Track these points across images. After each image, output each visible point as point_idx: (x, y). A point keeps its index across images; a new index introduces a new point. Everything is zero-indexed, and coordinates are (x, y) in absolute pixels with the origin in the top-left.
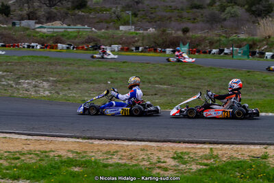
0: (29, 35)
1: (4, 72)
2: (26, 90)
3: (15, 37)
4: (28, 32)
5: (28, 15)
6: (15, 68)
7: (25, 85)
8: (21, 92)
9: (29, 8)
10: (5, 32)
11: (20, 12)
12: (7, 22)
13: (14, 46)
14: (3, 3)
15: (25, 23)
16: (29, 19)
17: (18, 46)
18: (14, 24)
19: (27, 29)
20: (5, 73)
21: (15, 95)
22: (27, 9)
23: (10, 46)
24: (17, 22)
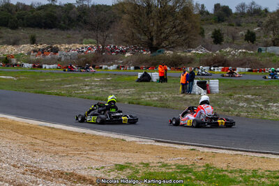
0: (275, 61)
1: (253, 95)
2: (276, 113)
3: (261, 62)
4: (273, 58)
5: (273, 41)
6: (263, 91)
7: (274, 108)
8: (271, 114)
9: (274, 35)
10: (252, 58)
11: (265, 39)
12: (253, 48)
13: (260, 71)
14: (248, 31)
15: (270, 49)
16: (275, 46)
17: (264, 71)
18: (260, 50)
19: (273, 55)
20: (254, 97)
21: (265, 117)
22: (272, 35)
23: (256, 71)
24: (263, 48)
